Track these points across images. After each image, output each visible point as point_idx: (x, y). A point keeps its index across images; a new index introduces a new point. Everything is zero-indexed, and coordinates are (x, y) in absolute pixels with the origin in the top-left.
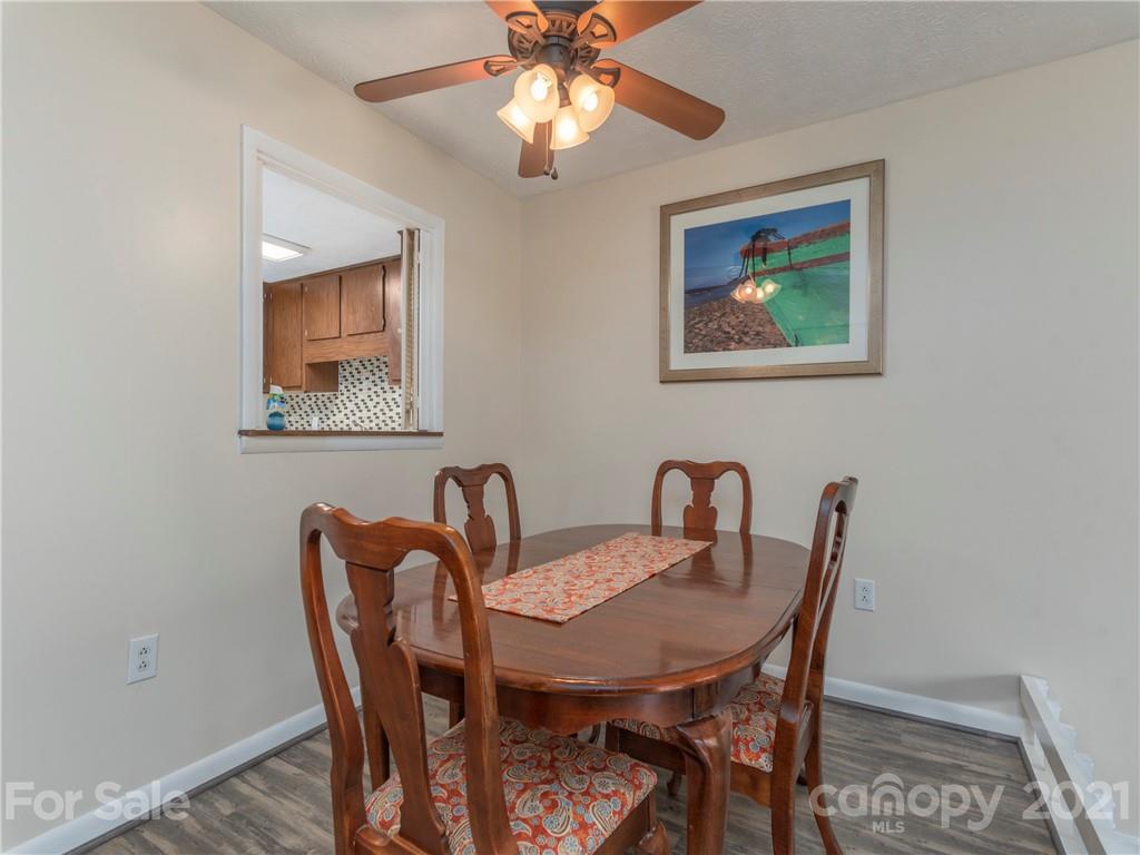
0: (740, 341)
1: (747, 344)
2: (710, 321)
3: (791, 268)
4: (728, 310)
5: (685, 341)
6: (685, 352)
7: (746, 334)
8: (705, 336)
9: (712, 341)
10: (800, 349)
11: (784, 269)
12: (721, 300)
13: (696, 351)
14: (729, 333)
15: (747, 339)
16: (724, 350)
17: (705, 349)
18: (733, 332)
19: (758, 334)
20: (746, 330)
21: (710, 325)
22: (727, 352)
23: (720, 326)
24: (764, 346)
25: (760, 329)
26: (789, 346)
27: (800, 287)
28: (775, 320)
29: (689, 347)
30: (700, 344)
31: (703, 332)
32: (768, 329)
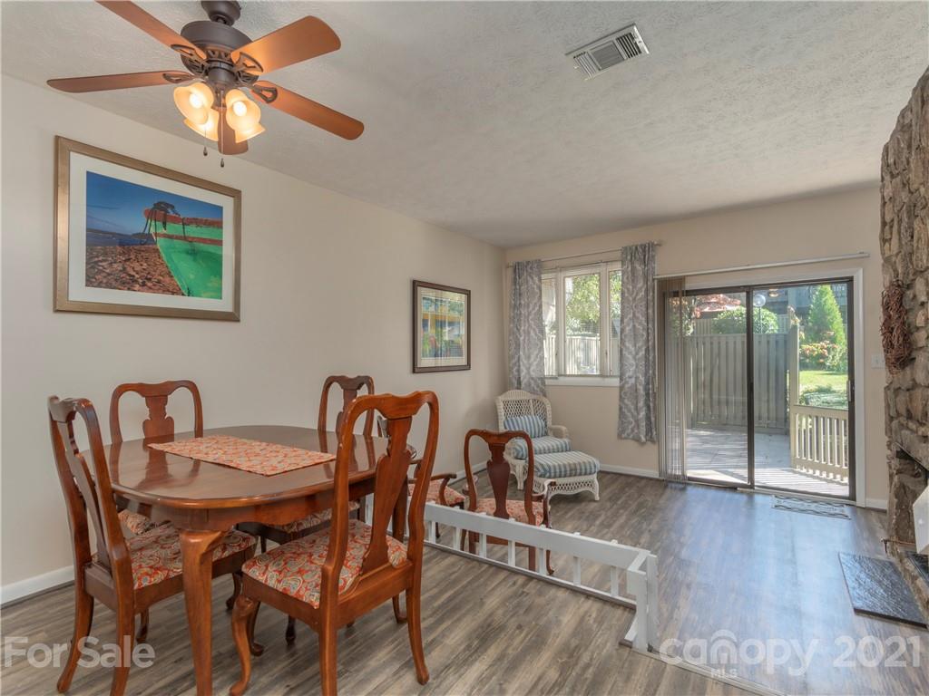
0: (144, 285)
1: (150, 288)
2: (115, 263)
3: (185, 238)
4: (133, 257)
5: (87, 275)
6: (86, 285)
7: (150, 279)
8: (109, 274)
9: (116, 280)
10: (190, 298)
11: (178, 238)
12: (126, 247)
13: (99, 285)
14: (134, 276)
15: (149, 284)
16: (129, 289)
17: (109, 286)
18: (137, 276)
19: (159, 282)
20: (149, 276)
21: (115, 266)
22: (130, 292)
23: (124, 269)
24: (164, 292)
25: (161, 278)
26: (183, 295)
27: (191, 254)
28: (173, 274)
29: (90, 281)
30: (105, 281)
31: (108, 271)
32: (167, 279)
